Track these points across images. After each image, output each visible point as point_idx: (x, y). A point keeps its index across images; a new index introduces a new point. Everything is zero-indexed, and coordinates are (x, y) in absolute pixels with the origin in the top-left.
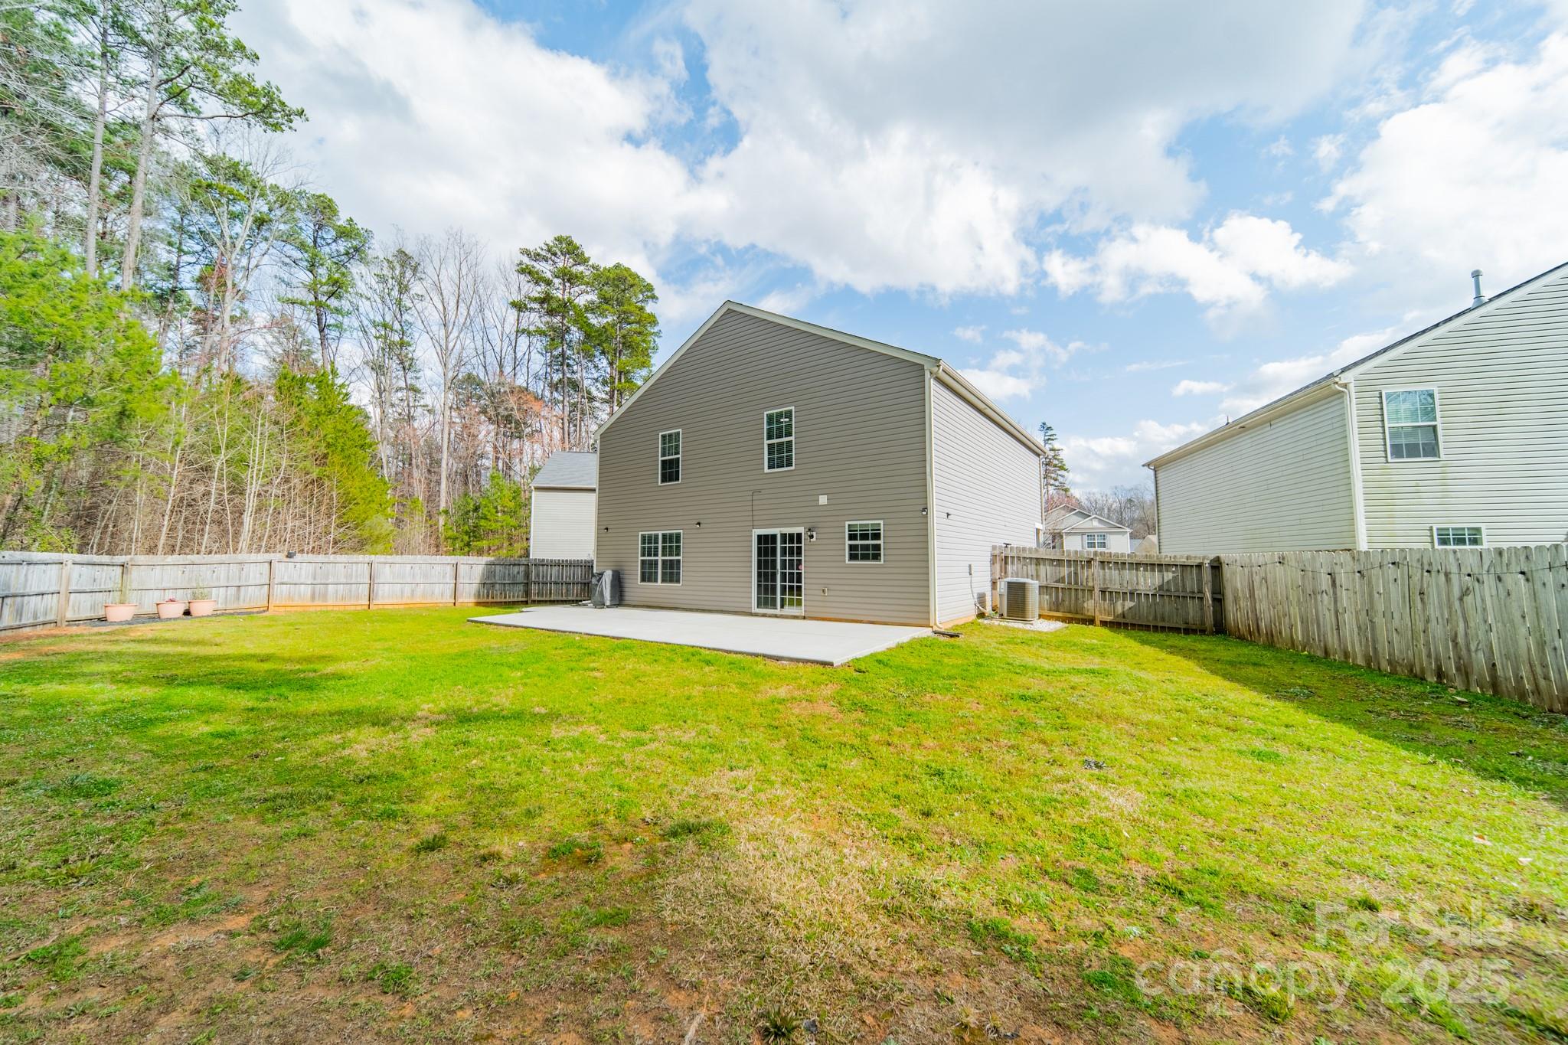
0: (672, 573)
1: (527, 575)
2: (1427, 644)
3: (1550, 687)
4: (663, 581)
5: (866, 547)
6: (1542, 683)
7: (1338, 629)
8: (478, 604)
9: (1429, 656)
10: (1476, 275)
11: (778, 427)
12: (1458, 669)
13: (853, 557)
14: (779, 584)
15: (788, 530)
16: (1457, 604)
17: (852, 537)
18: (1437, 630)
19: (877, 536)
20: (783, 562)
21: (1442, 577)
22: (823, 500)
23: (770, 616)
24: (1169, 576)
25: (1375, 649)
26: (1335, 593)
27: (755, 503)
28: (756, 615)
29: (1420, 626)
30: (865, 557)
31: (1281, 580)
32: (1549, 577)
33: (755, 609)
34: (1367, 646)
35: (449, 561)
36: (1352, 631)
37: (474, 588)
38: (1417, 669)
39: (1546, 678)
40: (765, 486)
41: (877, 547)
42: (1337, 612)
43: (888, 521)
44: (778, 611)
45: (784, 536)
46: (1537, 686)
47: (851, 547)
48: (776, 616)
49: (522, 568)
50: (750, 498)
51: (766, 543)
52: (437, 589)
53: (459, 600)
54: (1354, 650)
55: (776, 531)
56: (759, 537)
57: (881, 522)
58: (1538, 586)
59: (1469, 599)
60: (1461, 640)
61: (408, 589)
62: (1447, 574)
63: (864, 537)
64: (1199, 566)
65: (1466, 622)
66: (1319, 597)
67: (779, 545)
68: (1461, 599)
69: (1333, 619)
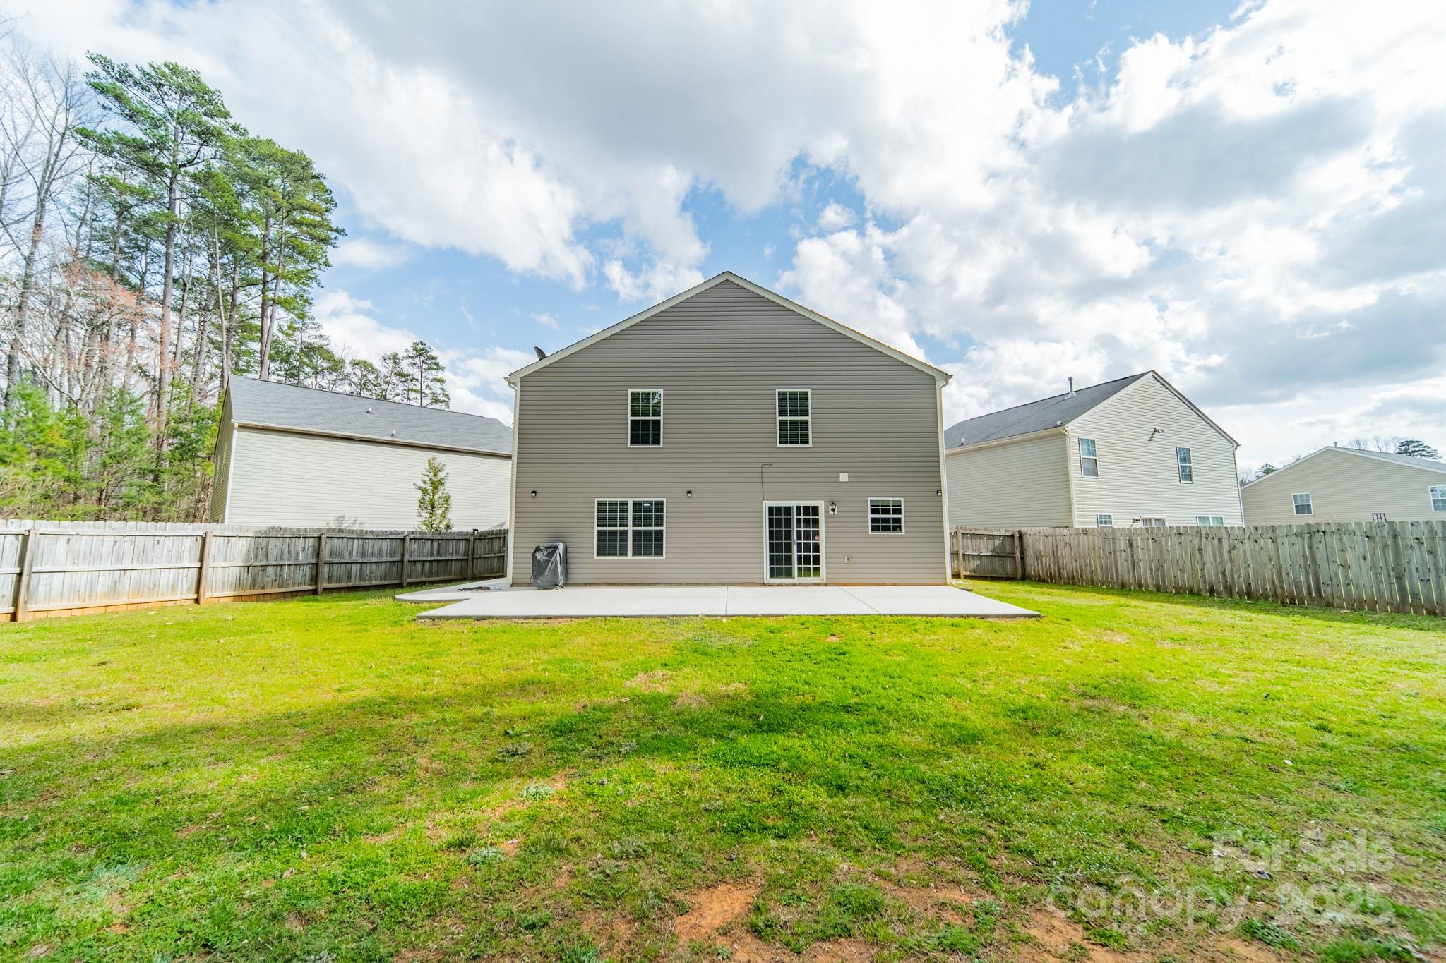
0: (650, 544)
1: (317, 552)
2: (1203, 576)
3: (1283, 593)
4: (635, 553)
5: (887, 520)
6: (1279, 591)
7: (1134, 571)
8: (237, 598)
9: (1205, 582)
10: (1071, 379)
11: (794, 404)
12: (1225, 588)
13: (875, 529)
14: (795, 554)
15: (803, 503)
16: (1226, 555)
17: (874, 511)
18: (1211, 570)
19: (899, 512)
20: (799, 533)
21: (1216, 541)
22: (844, 477)
23: (787, 585)
24: (997, 542)
25: (1164, 581)
26: (1132, 551)
27: (764, 475)
28: (770, 585)
29: (1199, 567)
30: (886, 529)
31: (1084, 544)
32: (1286, 540)
33: (768, 579)
34: (1157, 580)
35: (189, 532)
36: (1145, 573)
37: (233, 574)
38: (1195, 590)
39: (1282, 588)
40: (777, 460)
41: (899, 520)
42: (1133, 562)
43: (908, 499)
44: (796, 579)
45: (798, 508)
46: (1276, 593)
47: (873, 520)
48: (794, 585)
49: (311, 542)
50: (760, 470)
51: (779, 517)
52: (165, 578)
53: (206, 593)
54: (1146, 581)
55: (793, 504)
56: (771, 509)
57: (902, 500)
58: (1279, 544)
59: (1234, 552)
60: (1228, 573)
61: (104, 581)
62: (1220, 540)
63: (886, 511)
64: (1012, 536)
65: (1232, 563)
66: (1118, 554)
67: (795, 517)
68: (1229, 552)
69: (1130, 566)
